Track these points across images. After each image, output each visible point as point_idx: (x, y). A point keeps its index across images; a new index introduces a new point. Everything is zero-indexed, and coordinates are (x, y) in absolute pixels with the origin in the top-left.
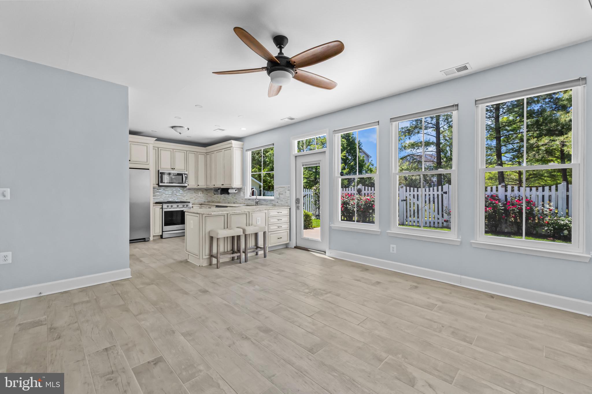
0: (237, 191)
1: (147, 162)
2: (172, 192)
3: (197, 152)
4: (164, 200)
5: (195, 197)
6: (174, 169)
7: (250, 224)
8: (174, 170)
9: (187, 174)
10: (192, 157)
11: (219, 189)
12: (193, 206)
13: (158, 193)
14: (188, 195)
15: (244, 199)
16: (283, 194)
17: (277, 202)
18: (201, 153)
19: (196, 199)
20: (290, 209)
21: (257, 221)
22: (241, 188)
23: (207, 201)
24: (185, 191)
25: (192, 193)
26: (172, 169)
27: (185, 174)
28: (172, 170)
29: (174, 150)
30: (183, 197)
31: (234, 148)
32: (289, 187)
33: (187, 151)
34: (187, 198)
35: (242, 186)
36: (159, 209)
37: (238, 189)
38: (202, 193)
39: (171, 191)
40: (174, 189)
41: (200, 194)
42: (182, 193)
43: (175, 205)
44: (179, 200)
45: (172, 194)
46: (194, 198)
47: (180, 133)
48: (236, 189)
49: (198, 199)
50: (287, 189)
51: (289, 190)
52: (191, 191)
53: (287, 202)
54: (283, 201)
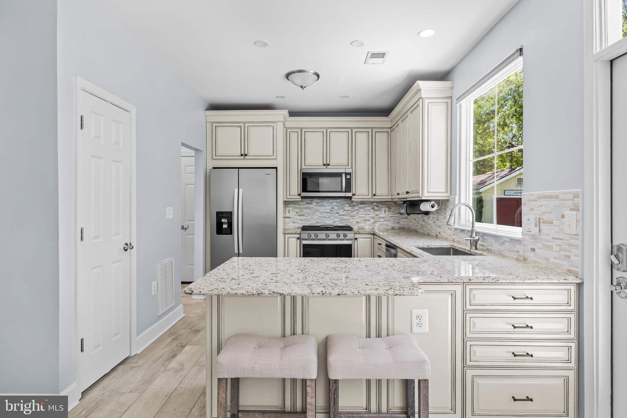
0: (436, 208)
1: (273, 155)
2: (332, 208)
3: (372, 128)
4: (316, 222)
5: (373, 218)
6: (328, 165)
7: (384, 332)
8: (328, 167)
9: (350, 174)
10: (362, 139)
11: (405, 202)
12: (356, 236)
13: (306, 210)
14: (360, 213)
15: (453, 229)
17: (533, 250)
18: (380, 130)
19: (375, 222)
20: (580, 286)
21: (415, 321)
22: (448, 200)
23: (397, 226)
24: (354, 206)
25: (369, 211)
26: (325, 165)
27: (346, 174)
28: (325, 167)
29: (329, 130)
30: (350, 217)
31: (426, 101)
32: (576, 196)
33: (352, 129)
34: (358, 220)
35: (448, 194)
36: (295, 239)
37: (437, 201)
38: (387, 211)
39: (329, 206)
40: (335, 203)
41: (383, 213)
42: (349, 210)
43: (322, 234)
44: (343, 223)
45: (331, 212)
46: (372, 221)
47: (302, 87)
48: (433, 202)
49: (380, 221)
50: (570, 203)
51: (576, 209)
52: (366, 207)
53: (569, 256)
54: (551, 248)
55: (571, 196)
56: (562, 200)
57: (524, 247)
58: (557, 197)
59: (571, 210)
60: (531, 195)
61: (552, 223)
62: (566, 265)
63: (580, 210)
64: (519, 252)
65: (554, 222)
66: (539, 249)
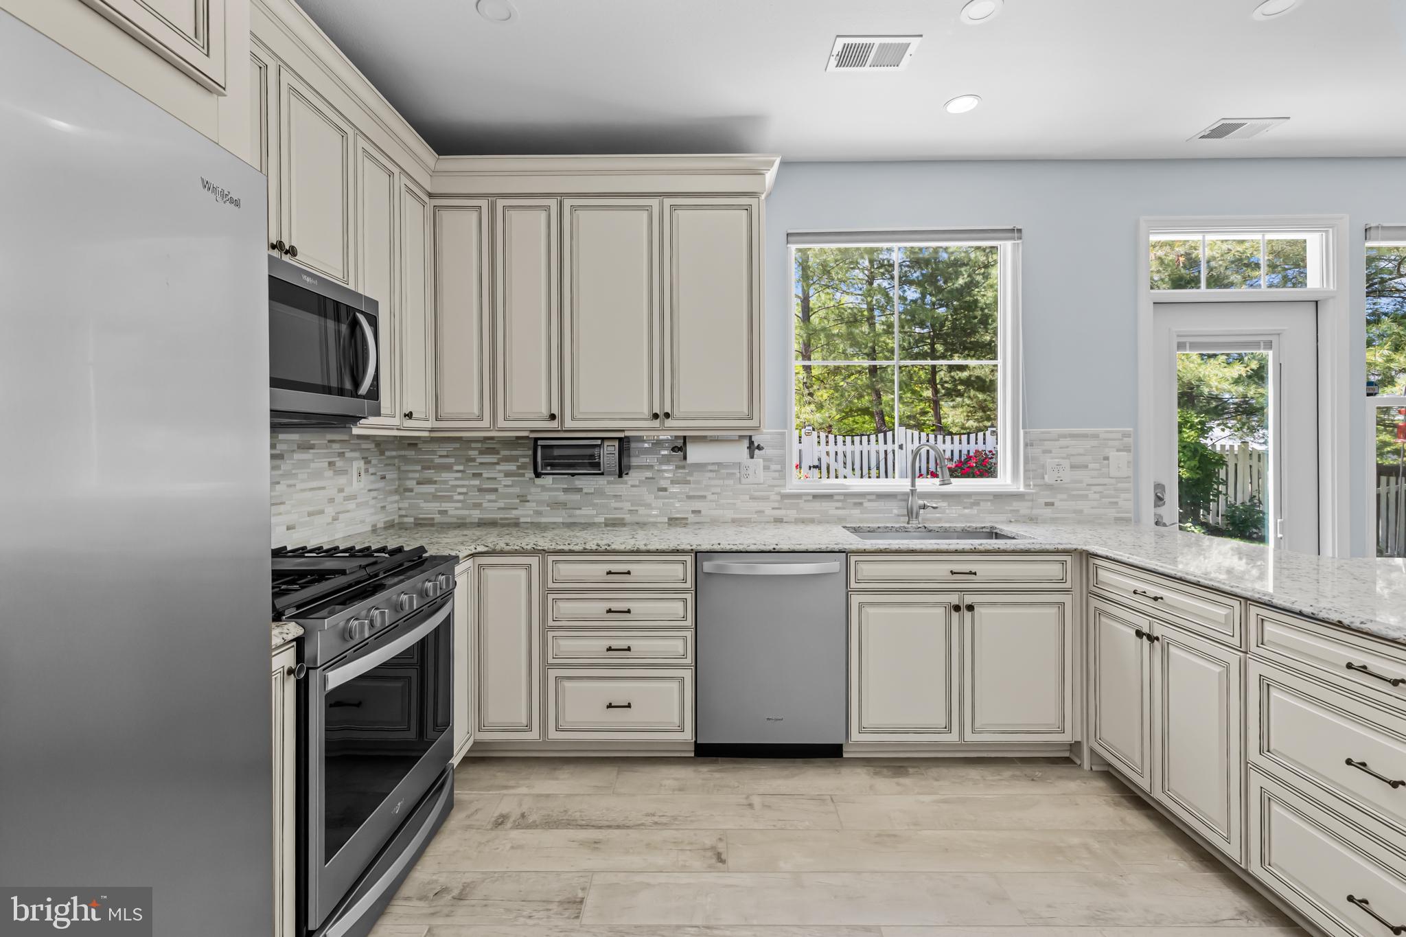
3: (399, 168)
6: (291, 252)
8: (294, 262)
15: (774, 497)
17: (1049, 504)
18: (414, 187)
29: (285, 77)
32: (1126, 436)
33: (355, 130)
38: (362, 473)
41: (355, 481)
49: (348, 511)
50: (1116, 443)
51: (1127, 449)
52: (312, 461)
53: (1117, 503)
54: (1085, 497)
55: (1119, 436)
56: (1105, 439)
57: (1029, 504)
58: (1096, 436)
59: (1118, 450)
60: (1043, 433)
61: (1086, 467)
62: (1112, 513)
63: (1132, 448)
64: (1018, 511)
65: (1091, 466)
66: (1061, 500)
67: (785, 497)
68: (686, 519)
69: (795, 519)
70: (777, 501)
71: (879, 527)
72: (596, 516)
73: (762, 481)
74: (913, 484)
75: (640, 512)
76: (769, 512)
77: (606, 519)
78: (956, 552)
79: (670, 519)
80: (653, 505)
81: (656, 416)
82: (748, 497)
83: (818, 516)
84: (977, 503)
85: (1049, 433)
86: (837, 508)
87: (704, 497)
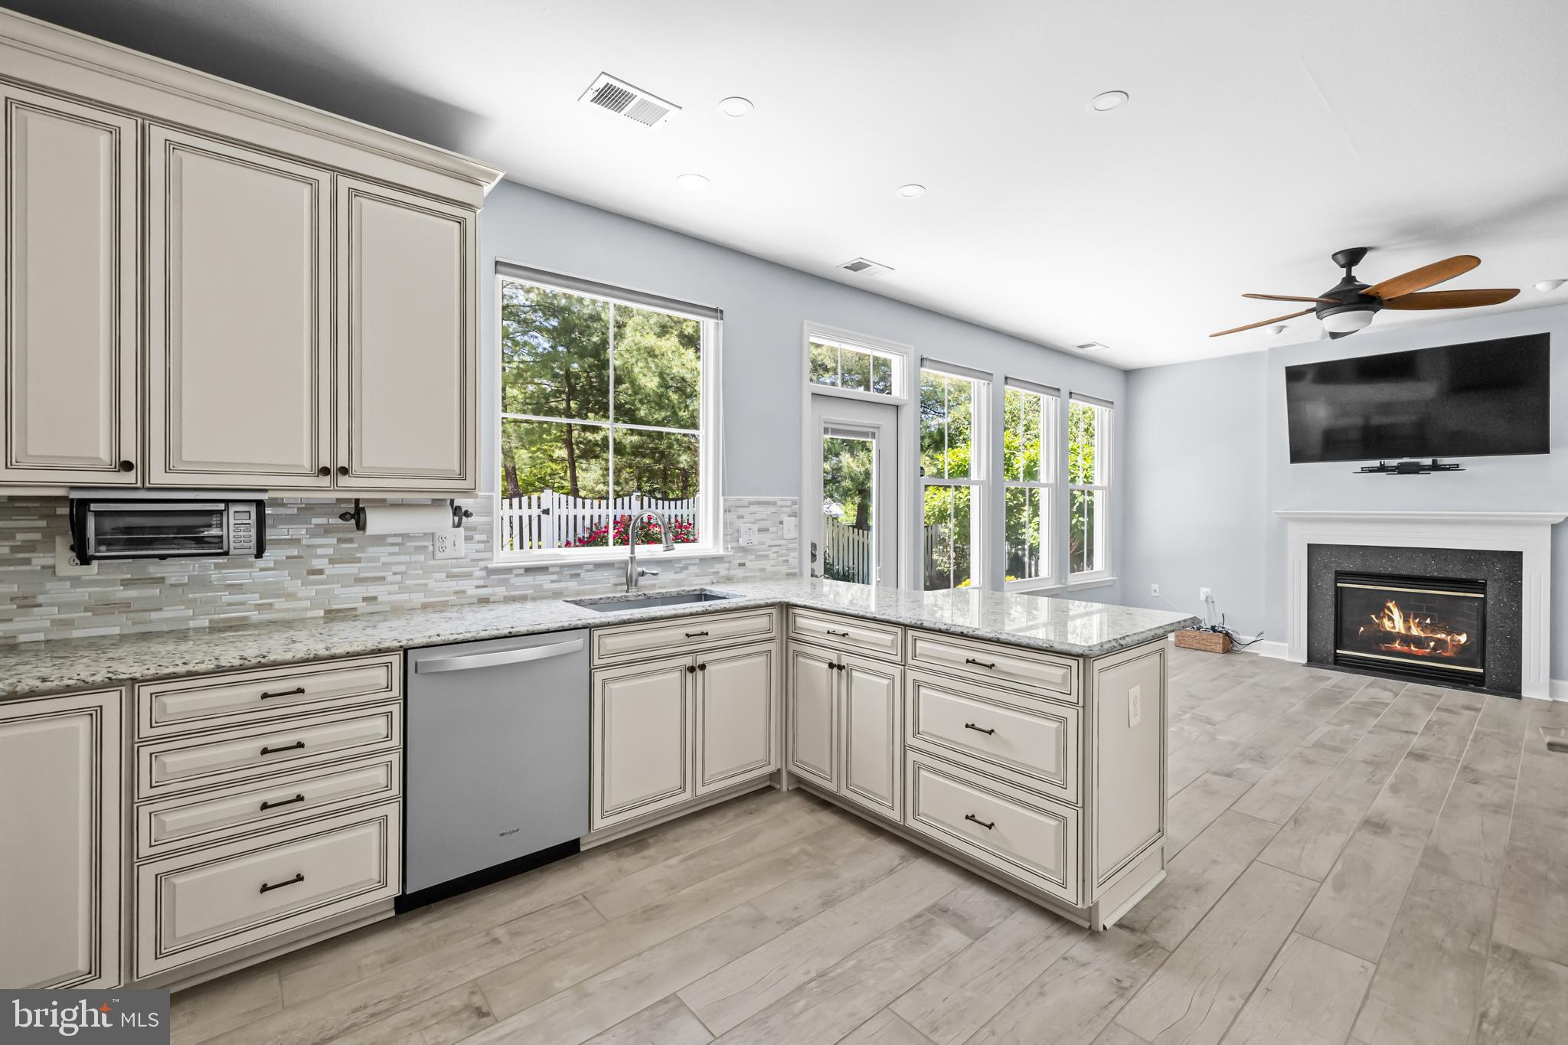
16: (768, 530)
17: (742, 565)
32: (794, 503)
50: (788, 509)
51: (794, 515)
53: (788, 561)
54: (766, 557)
55: (789, 503)
56: (781, 506)
57: (727, 565)
58: (774, 504)
59: (789, 516)
60: (738, 500)
62: (784, 569)
63: (798, 514)
64: (718, 572)
65: (771, 529)
66: (751, 561)
67: (490, 572)
68: (354, 609)
69: (505, 597)
70: (483, 578)
71: (601, 599)
72: (193, 618)
73: (463, 555)
74: (632, 552)
75: (277, 606)
76: (472, 592)
77: (211, 621)
78: (691, 615)
79: (328, 612)
80: (300, 595)
81: (325, 471)
82: (444, 574)
83: (532, 591)
84: (686, 568)
85: (741, 500)
86: (553, 582)
87: (383, 578)
